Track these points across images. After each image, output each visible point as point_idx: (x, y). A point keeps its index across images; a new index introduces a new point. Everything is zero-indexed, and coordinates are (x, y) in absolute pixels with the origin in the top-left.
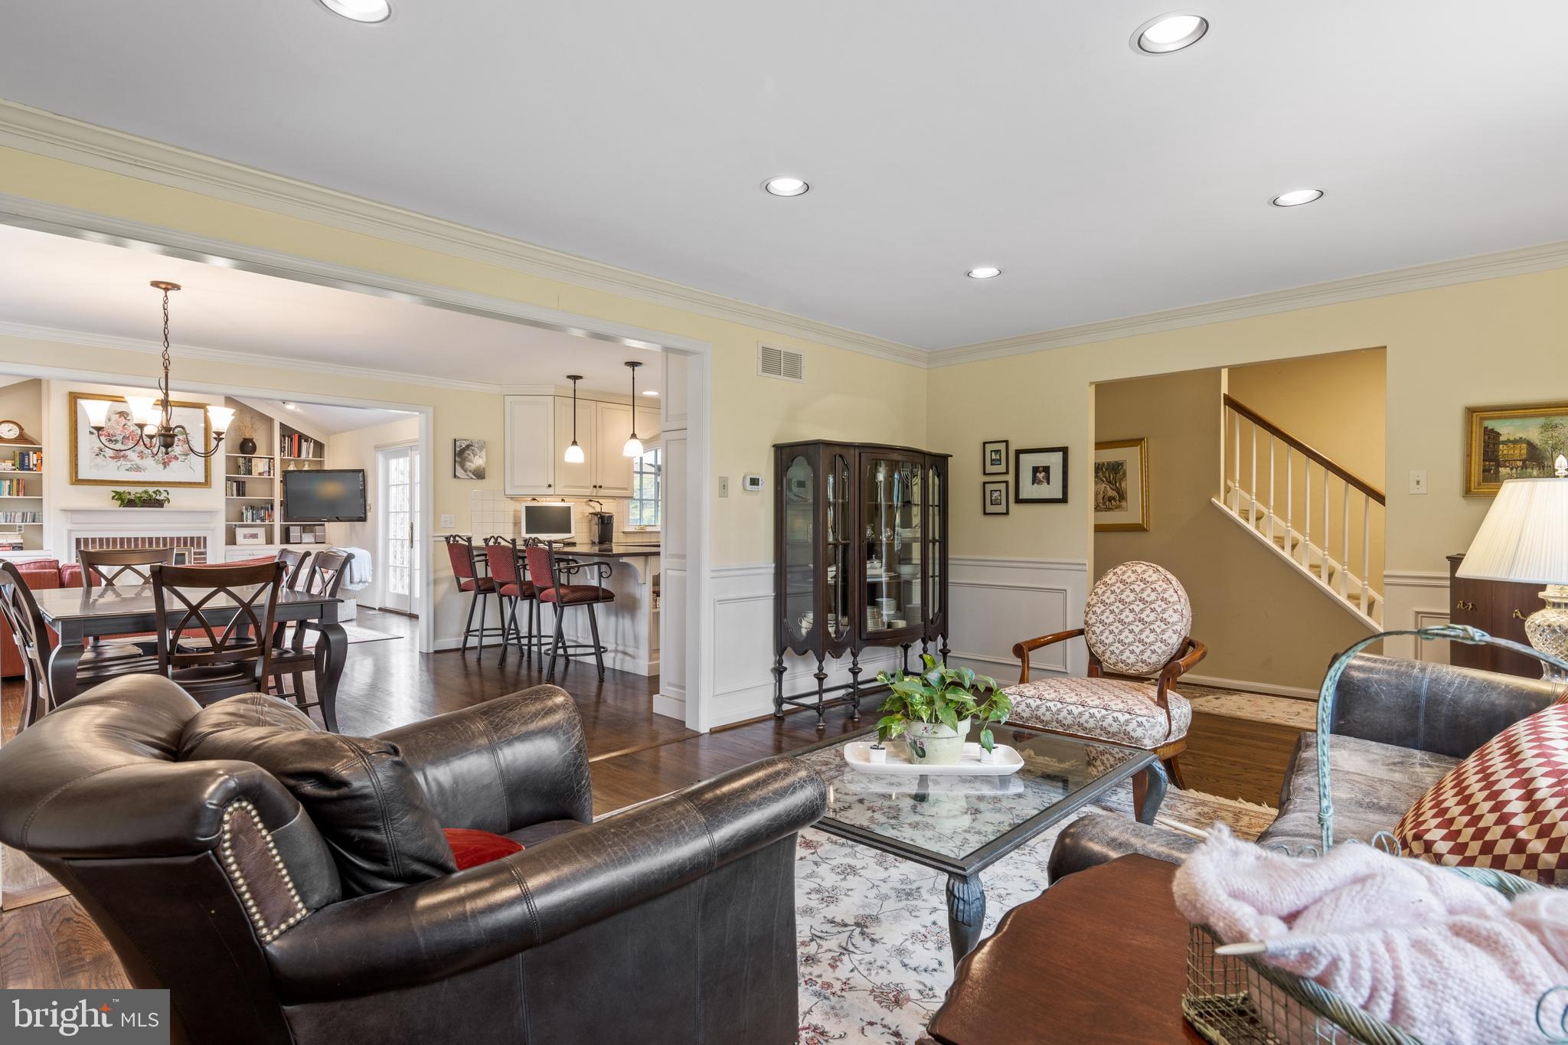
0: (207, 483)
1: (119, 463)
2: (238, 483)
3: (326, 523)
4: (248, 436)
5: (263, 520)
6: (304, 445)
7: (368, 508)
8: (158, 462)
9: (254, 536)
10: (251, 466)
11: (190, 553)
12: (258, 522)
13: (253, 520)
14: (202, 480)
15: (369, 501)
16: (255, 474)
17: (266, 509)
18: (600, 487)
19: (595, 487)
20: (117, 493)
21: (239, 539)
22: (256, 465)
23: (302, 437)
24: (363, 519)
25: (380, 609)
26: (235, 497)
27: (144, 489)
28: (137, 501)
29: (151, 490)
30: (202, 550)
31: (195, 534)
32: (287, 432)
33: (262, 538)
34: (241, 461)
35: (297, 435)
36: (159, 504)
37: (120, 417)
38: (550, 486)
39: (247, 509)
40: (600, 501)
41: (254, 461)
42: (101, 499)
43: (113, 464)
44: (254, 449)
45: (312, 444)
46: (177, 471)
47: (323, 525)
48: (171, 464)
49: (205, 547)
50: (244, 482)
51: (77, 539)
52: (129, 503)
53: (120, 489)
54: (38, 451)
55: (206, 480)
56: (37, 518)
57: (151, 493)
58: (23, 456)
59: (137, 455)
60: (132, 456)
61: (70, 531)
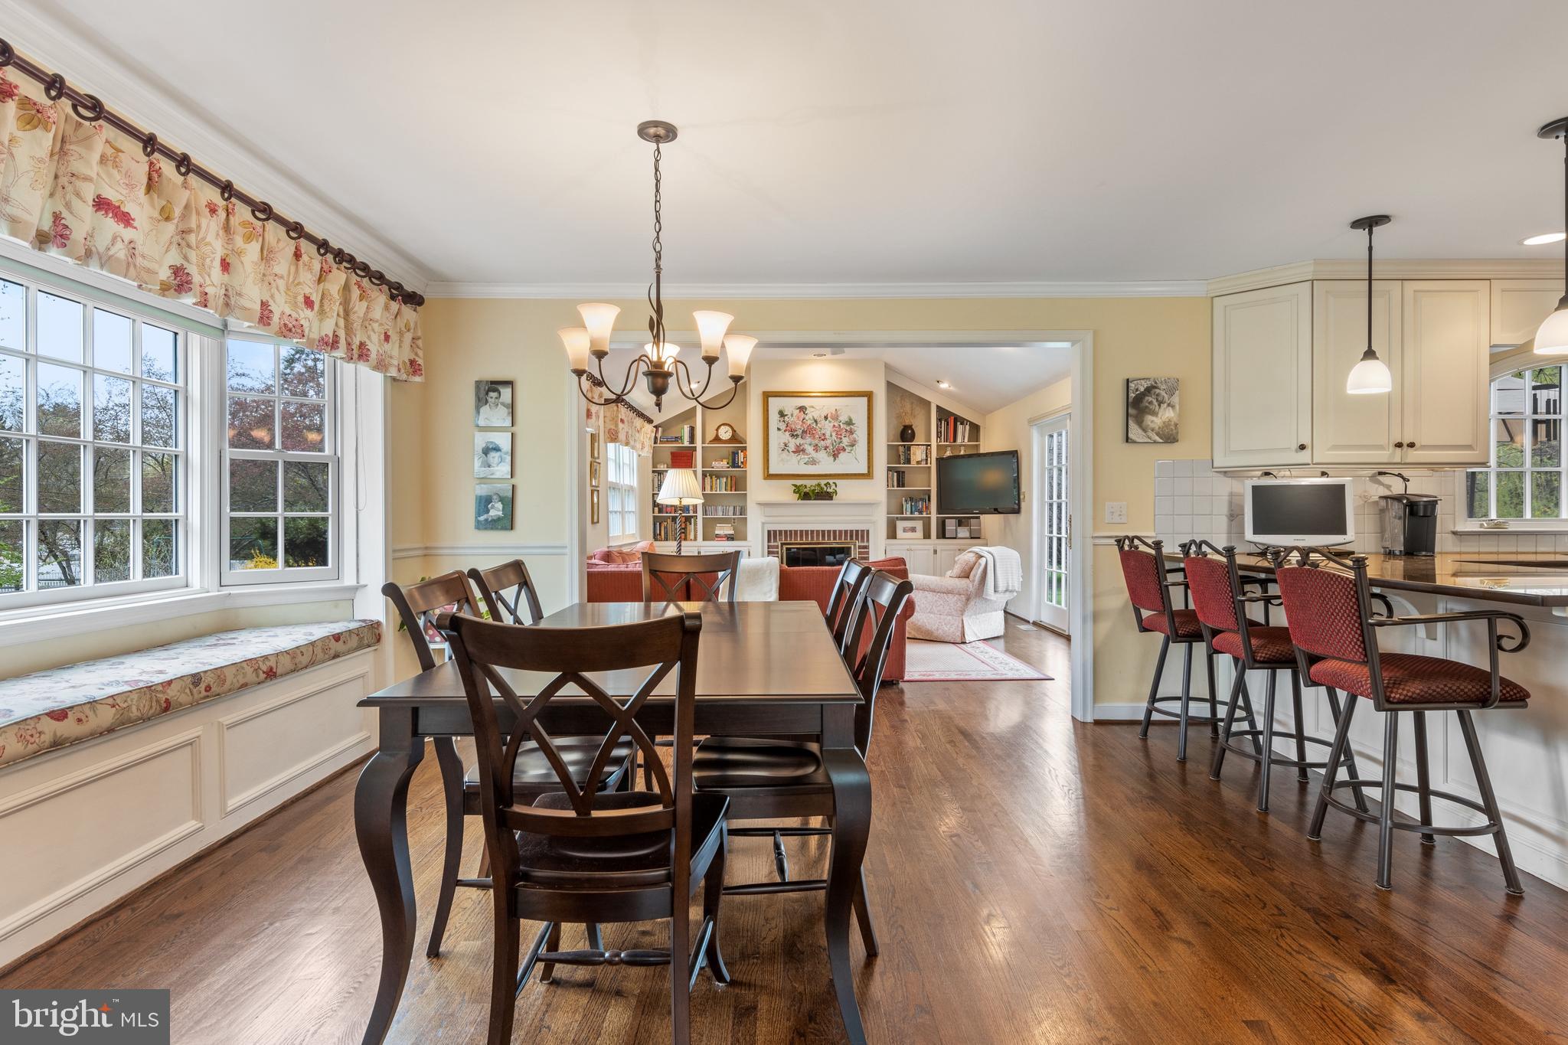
0: (869, 475)
1: (799, 457)
2: (898, 473)
3: (982, 516)
4: (907, 423)
5: (921, 512)
6: (960, 428)
7: (1022, 497)
8: (828, 455)
9: (913, 530)
10: (909, 454)
11: (855, 545)
12: (916, 514)
13: (911, 513)
14: (866, 471)
15: (1023, 489)
16: (913, 464)
17: (922, 500)
18: (1411, 445)
19: (1399, 445)
20: (795, 486)
21: (900, 533)
22: (914, 454)
23: (958, 420)
24: (1017, 511)
25: (1035, 624)
26: (896, 488)
27: (814, 482)
28: (811, 494)
29: (823, 482)
30: (865, 544)
31: (860, 527)
32: (944, 415)
33: (920, 534)
34: (901, 449)
35: (953, 418)
36: (828, 496)
37: (800, 411)
38: (1302, 447)
39: (906, 501)
40: (1405, 473)
41: (912, 447)
42: (783, 492)
43: (794, 458)
44: (913, 437)
45: (968, 427)
46: (846, 463)
47: (978, 518)
48: (839, 456)
49: (868, 541)
50: (903, 472)
51: (769, 532)
52: (806, 496)
53: (799, 482)
54: (744, 449)
55: (869, 472)
56: (743, 511)
57: (823, 485)
58: (735, 454)
59: (813, 448)
60: (810, 449)
61: (763, 524)
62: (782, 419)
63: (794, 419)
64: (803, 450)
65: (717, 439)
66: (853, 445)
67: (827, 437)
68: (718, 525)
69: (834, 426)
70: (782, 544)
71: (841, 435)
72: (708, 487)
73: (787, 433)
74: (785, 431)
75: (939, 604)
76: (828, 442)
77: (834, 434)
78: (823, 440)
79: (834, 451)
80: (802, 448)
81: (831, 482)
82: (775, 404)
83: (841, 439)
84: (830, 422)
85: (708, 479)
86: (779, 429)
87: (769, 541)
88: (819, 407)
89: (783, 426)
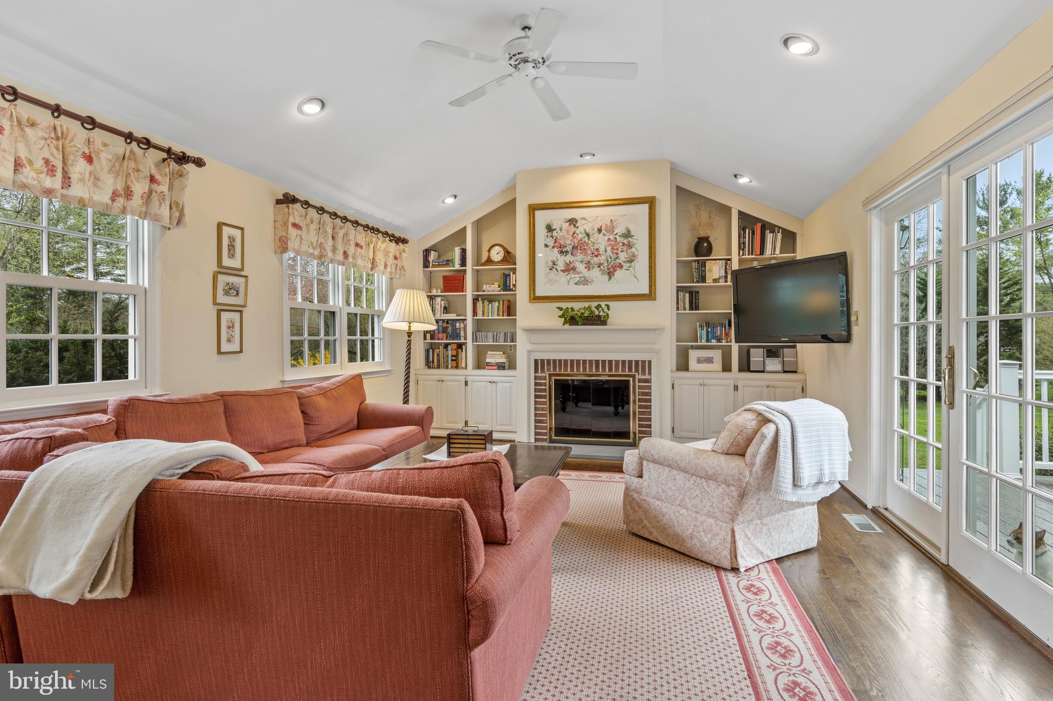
0: (650, 296)
1: (569, 277)
2: (691, 293)
3: (798, 345)
4: (702, 234)
5: (719, 340)
6: (769, 237)
7: (853, 318)
8: (603, 274)
9: (709, 360)
10: (705, 271)
11: (634, 376)
12: (714, 342)
13: (708, 341)
14: (647, 291)
15: (856, 306)
16: (709, 282)
17: (722, 325)
20: (561, 309)
21: (693, 364)
22: (711, 270)
23: (766, 227)
24: (847, 339)
26: (687, 311)
27: (586, 304)
28: (578, 319)
29: (594, 304)
30: (647, 377)
31: (640, 357)
32: (746, 220)
33: (718, 365)
34: (695, 265)
35: (759, 225)
36: (600, 321)
37: (570, 225)
39: (701, 326)
41: (708, 263)
42: (549, 317)
43: (563, 278)
44: (709, 250)
45: (779, 236)
46: (623, 283)
47: (794, 347)
48: (616, 273)
49: (650, 373)
50: (697, 293)
51: (536, 361)
52: (572, 320)
53: (564, 305)
54: (514, 270)
55: (650, 291)
56: (513, 339)
57: (593, 309)
58: (506, 277)
59: (585, 265)
60: (581, 267)
61: (529, 352)
62: (550, 234)
63: (564, 233)
64: (574, 269)
65: (489, 261)
66: (631, 261)
67: (601, 252)
68: (489, 352)
69: (609, 239)
70: (550, 375)
71: (617, 249)
72: (480, 312)
73: (556, 250)
74: (553, 247)
75: (695, 494)
76: (602, 259)
77: (609, 249)
78: (596, 256)
79: (608, 269)
80: (572, 266)
81: (603, 304)
82: (542, 217)
83: (617, 254)
84: (604, 235)
85: (480, 305)
86: (546, 246)
87: (536, 371)
88: (590, 219)
89: (551, 242)
